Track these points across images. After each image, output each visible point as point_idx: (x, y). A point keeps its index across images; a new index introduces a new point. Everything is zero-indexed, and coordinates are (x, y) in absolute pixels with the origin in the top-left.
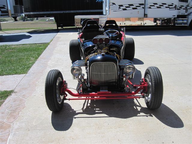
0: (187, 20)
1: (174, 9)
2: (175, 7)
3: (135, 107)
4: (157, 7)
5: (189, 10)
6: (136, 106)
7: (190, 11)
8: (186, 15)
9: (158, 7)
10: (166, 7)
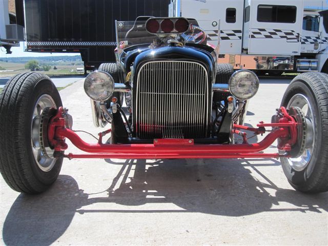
0: (318, 63)
1: (296, 40)
2: (298, 37)
3: (258, 188)
4: (265, 36)
5: (319, 45)
6: (262, 186)
7: (321, 47)
8: (315, 54)
9: (267, 37)
10: (282, 37)
